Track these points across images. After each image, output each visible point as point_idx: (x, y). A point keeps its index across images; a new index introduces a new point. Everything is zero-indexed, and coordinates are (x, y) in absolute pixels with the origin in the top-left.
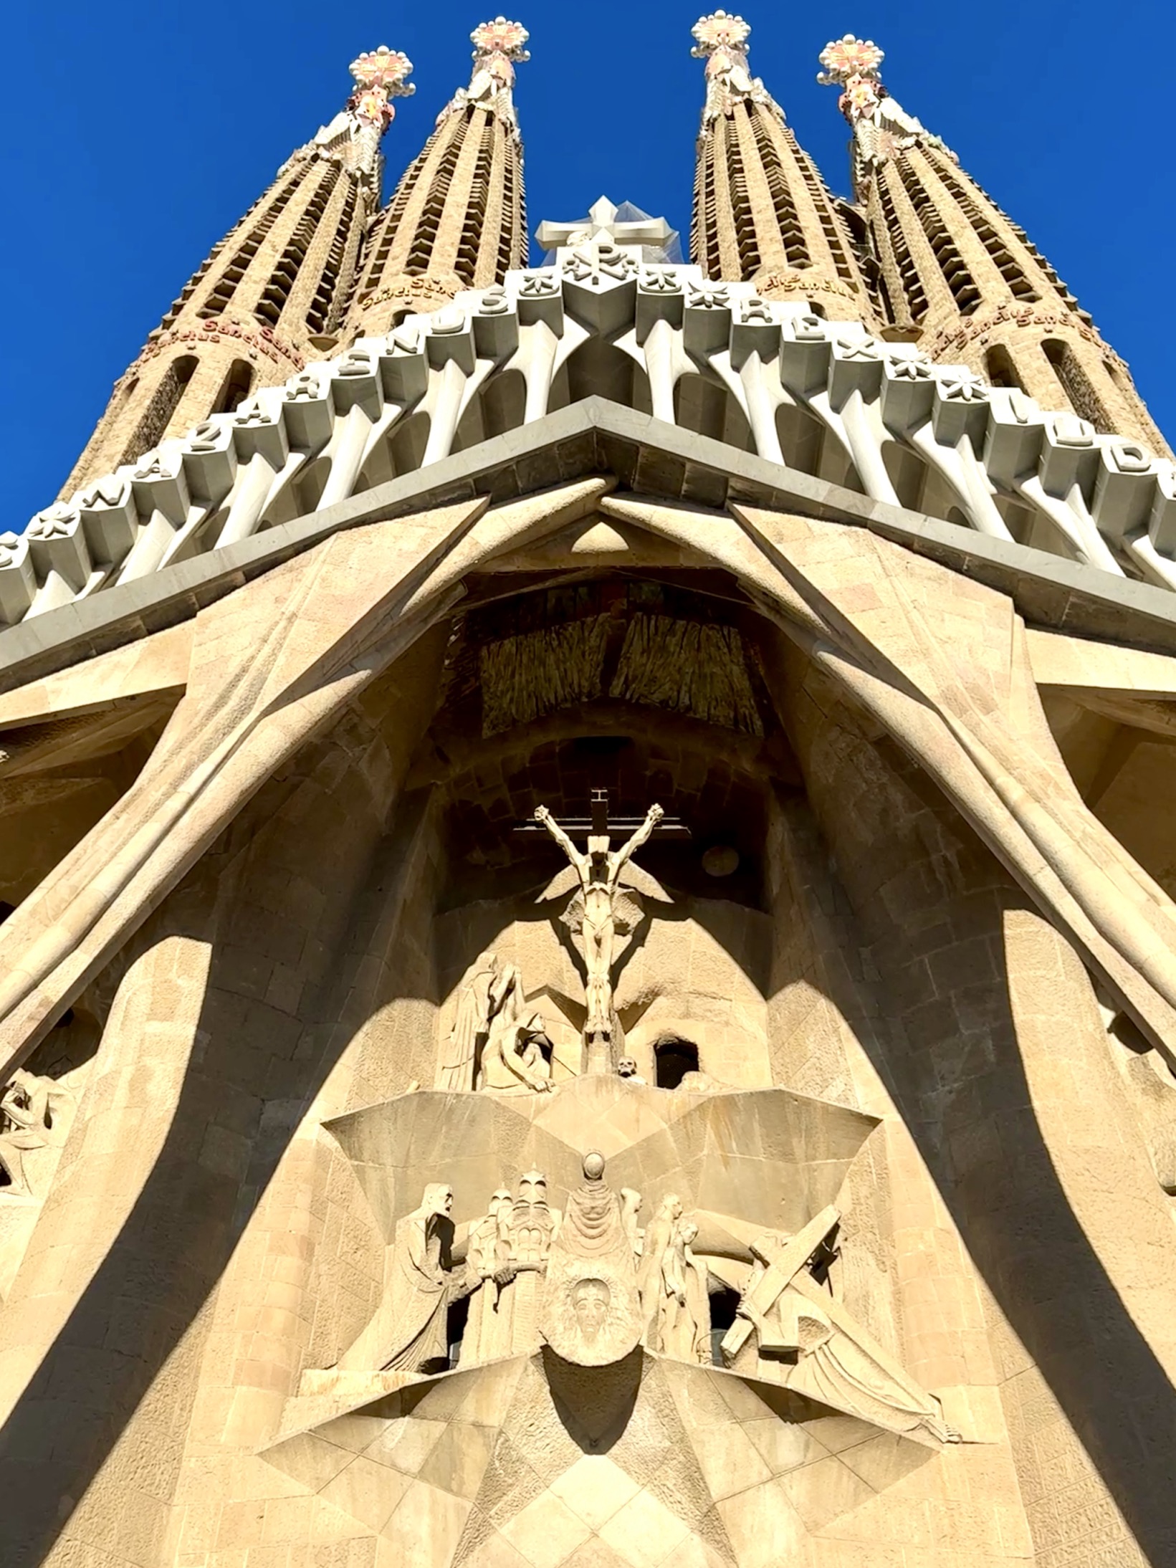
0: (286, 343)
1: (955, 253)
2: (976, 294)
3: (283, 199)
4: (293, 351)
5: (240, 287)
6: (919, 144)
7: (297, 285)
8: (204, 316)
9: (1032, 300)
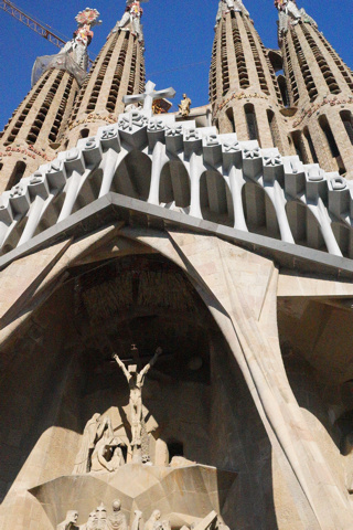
0: (39, 150)
1: (309, 73)
2: (316, 92)
3: (41, 86)
4: (42, 152)
5: (21, 129)
6: (300, 23)
7: (45, 123)
8: (6, 145)
9: (337, 93)
